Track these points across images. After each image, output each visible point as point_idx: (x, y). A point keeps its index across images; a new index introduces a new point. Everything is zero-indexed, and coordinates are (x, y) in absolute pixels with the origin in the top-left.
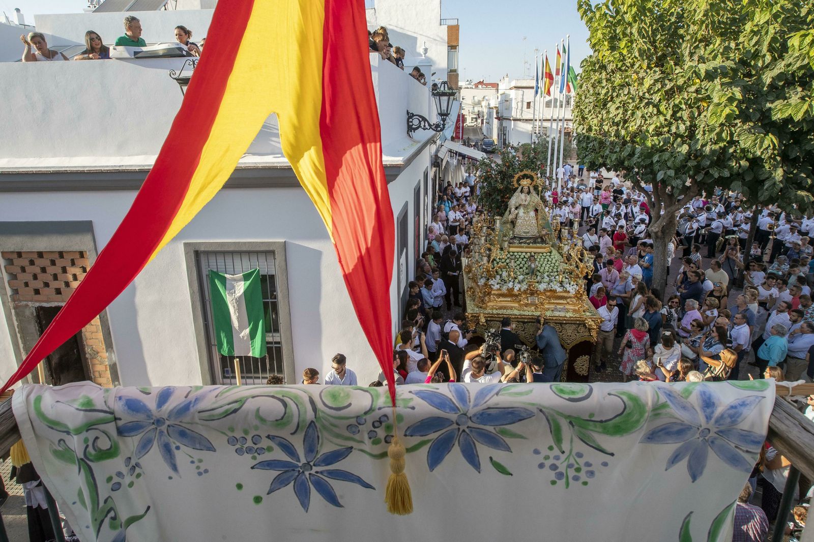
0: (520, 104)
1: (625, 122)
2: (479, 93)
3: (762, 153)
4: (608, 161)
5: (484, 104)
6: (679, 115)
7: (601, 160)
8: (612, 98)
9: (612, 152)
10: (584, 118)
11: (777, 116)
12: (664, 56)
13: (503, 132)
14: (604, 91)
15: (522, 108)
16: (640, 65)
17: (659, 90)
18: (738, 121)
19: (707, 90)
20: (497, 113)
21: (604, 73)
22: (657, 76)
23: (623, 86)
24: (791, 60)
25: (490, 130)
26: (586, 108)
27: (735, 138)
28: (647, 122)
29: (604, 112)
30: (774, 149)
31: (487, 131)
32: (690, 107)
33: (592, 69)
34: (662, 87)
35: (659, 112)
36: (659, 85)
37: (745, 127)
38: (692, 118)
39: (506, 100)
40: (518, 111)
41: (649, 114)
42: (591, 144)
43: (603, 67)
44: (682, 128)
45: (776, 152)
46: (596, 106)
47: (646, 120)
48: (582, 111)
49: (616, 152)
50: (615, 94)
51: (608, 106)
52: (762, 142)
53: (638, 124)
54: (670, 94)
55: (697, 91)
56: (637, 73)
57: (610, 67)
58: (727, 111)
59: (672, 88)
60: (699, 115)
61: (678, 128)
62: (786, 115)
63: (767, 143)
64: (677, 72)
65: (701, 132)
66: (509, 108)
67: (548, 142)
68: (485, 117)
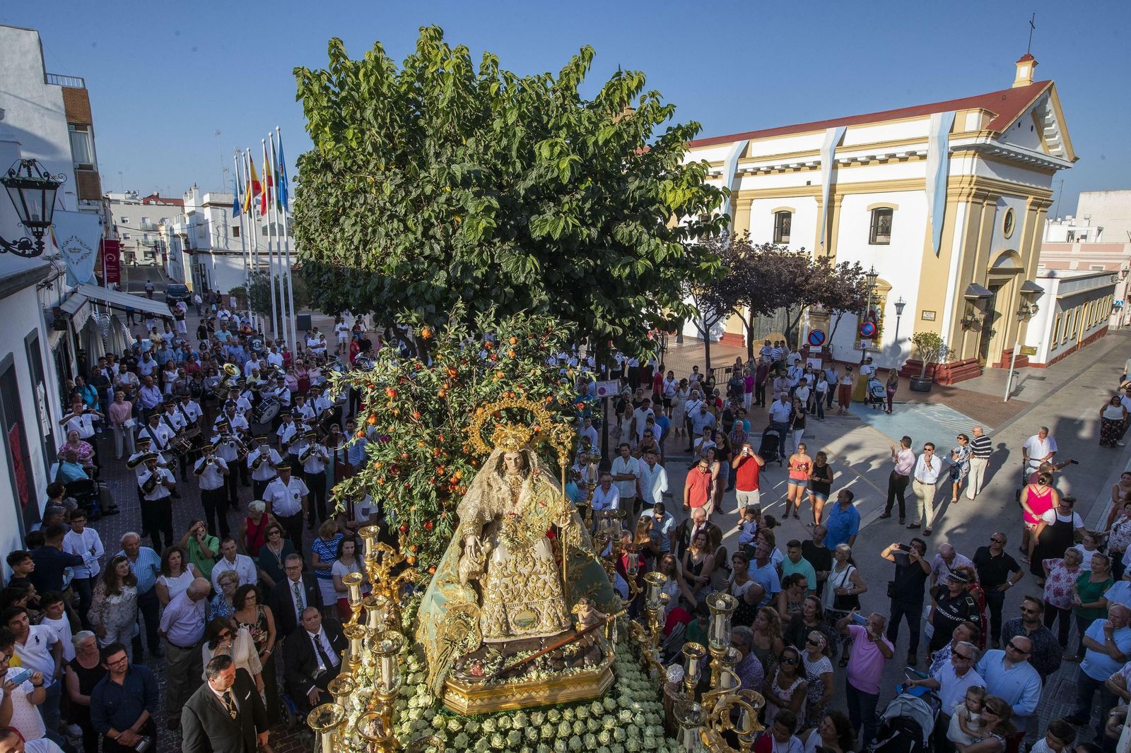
0: (222, 230)
1: (366, 243)
2: (153, 213)
3: (526, 278)
4: (351, 300)
5: (163, 229)
6: (431, 233)
7: (341, 299)
8: (344, 210)
9: (354, 286)
10: (309, 240)
11: (537, 234)
12: (404, 154)
13: (200, 272)
14: (332, 200)
15: (226, 235)
16: (376, 165)
17: (403, 199)
18: (496, 240)
19: (458, 201)
20: (187, 242)
21: (329, 175)
22: (398, 180)
23: (357, 192)
24: (542, 171)
25: (179, 270)
26: (310, 225)
27: (497, 261)
28: (394, 242)
29: (336, 230)
30: (537, 273)
31: (175, 272)
32: (443, 222)
33: (312, 169)
34: (406, 195)
35: (407, 229)
36: (402, 193)
37: (506, 247)
38: (447, 237)
39: (198, 223)
40: (221, 239)
41: (395, 232)
42: (325, 277)
43: (327, 166)
44: (437, 248)
45: (539, 277)
46: (325, 222)
47: (392, 240)
48: (306, 231)
49: (359, 286)
50: (347, 204)
51: (341, 221)
52: (524, 265)
53: (382, 246)
54: (417, 205)
55: (449, 202)
56: (373, 174)
57: (338, 166)
58: (483, 224)
59: (419, 196)
60: (454, 232)
61: (432, 249)
62: (544, 233)
63: (528, 265)
64: (422, 176)
65: (459, 254)
66: (205, 236)
67: (269, 283)
68: (168, 251)
